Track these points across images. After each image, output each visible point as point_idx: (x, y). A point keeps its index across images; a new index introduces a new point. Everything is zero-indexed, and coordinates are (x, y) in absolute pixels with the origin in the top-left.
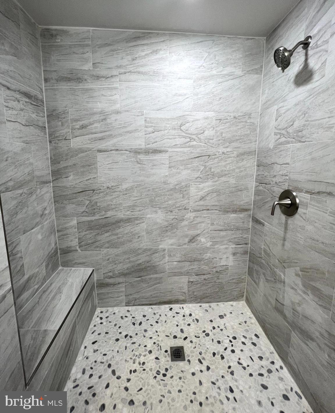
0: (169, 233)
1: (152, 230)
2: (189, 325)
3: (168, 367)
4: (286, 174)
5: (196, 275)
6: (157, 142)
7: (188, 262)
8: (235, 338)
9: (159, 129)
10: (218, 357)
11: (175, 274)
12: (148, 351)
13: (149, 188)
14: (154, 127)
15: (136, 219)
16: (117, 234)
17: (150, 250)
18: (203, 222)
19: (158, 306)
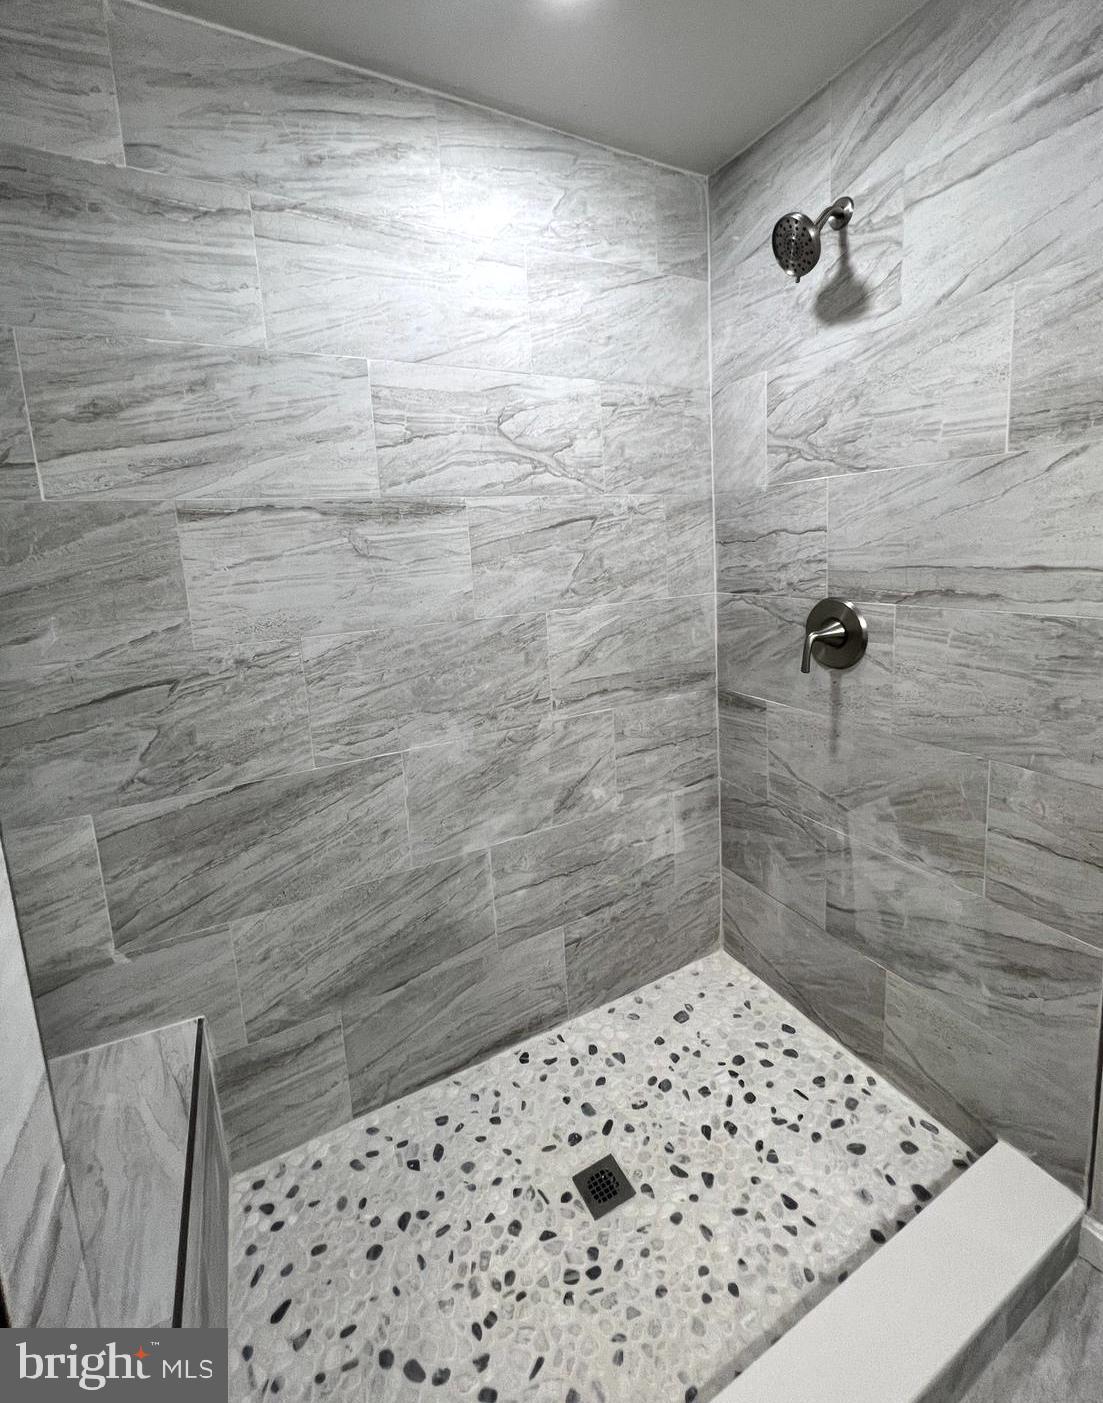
0: (492, 795)
1: (430, 797)
2: (601, 1081)
3: (593, 1242)
4: (820, 557)
5: (587, 915)
6: (422, 475)
7: (562, 878)
8: (739, 1060)
9: (426, 430)
10: (720, 1132)
11: (523, 932)
12: (506, 1230)
13: (408, 643)
14: (409, 420)
15: (369, 767)
16: (294, 845)
17: (429, 871)
18: (592, 735)
19: (476, 1067)
